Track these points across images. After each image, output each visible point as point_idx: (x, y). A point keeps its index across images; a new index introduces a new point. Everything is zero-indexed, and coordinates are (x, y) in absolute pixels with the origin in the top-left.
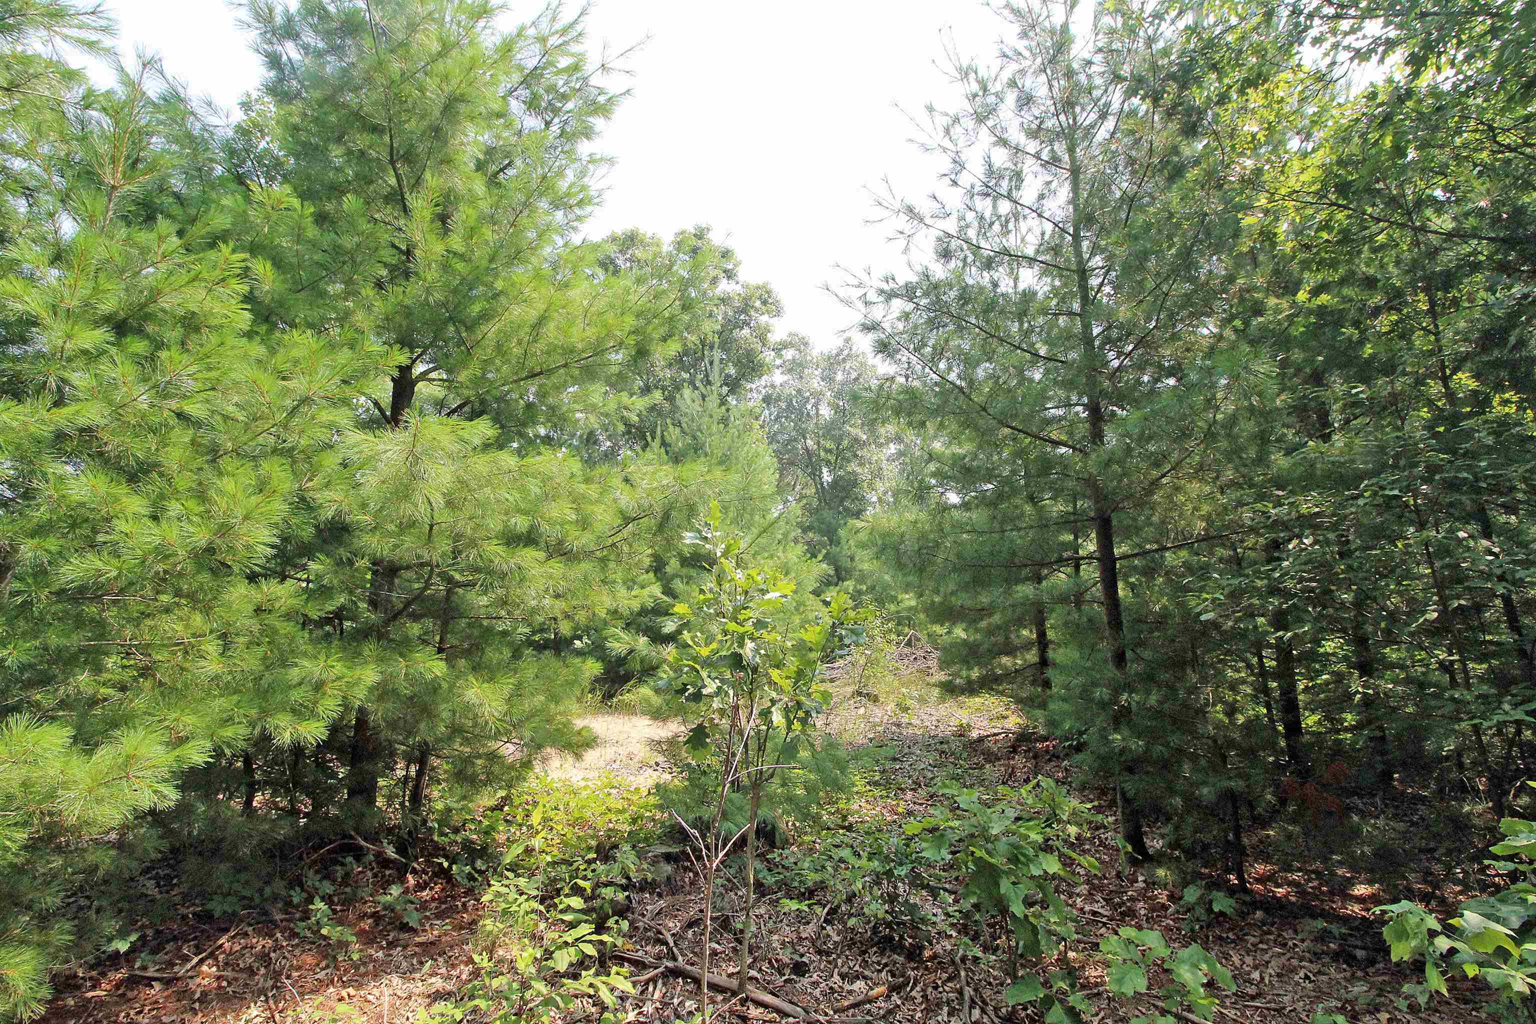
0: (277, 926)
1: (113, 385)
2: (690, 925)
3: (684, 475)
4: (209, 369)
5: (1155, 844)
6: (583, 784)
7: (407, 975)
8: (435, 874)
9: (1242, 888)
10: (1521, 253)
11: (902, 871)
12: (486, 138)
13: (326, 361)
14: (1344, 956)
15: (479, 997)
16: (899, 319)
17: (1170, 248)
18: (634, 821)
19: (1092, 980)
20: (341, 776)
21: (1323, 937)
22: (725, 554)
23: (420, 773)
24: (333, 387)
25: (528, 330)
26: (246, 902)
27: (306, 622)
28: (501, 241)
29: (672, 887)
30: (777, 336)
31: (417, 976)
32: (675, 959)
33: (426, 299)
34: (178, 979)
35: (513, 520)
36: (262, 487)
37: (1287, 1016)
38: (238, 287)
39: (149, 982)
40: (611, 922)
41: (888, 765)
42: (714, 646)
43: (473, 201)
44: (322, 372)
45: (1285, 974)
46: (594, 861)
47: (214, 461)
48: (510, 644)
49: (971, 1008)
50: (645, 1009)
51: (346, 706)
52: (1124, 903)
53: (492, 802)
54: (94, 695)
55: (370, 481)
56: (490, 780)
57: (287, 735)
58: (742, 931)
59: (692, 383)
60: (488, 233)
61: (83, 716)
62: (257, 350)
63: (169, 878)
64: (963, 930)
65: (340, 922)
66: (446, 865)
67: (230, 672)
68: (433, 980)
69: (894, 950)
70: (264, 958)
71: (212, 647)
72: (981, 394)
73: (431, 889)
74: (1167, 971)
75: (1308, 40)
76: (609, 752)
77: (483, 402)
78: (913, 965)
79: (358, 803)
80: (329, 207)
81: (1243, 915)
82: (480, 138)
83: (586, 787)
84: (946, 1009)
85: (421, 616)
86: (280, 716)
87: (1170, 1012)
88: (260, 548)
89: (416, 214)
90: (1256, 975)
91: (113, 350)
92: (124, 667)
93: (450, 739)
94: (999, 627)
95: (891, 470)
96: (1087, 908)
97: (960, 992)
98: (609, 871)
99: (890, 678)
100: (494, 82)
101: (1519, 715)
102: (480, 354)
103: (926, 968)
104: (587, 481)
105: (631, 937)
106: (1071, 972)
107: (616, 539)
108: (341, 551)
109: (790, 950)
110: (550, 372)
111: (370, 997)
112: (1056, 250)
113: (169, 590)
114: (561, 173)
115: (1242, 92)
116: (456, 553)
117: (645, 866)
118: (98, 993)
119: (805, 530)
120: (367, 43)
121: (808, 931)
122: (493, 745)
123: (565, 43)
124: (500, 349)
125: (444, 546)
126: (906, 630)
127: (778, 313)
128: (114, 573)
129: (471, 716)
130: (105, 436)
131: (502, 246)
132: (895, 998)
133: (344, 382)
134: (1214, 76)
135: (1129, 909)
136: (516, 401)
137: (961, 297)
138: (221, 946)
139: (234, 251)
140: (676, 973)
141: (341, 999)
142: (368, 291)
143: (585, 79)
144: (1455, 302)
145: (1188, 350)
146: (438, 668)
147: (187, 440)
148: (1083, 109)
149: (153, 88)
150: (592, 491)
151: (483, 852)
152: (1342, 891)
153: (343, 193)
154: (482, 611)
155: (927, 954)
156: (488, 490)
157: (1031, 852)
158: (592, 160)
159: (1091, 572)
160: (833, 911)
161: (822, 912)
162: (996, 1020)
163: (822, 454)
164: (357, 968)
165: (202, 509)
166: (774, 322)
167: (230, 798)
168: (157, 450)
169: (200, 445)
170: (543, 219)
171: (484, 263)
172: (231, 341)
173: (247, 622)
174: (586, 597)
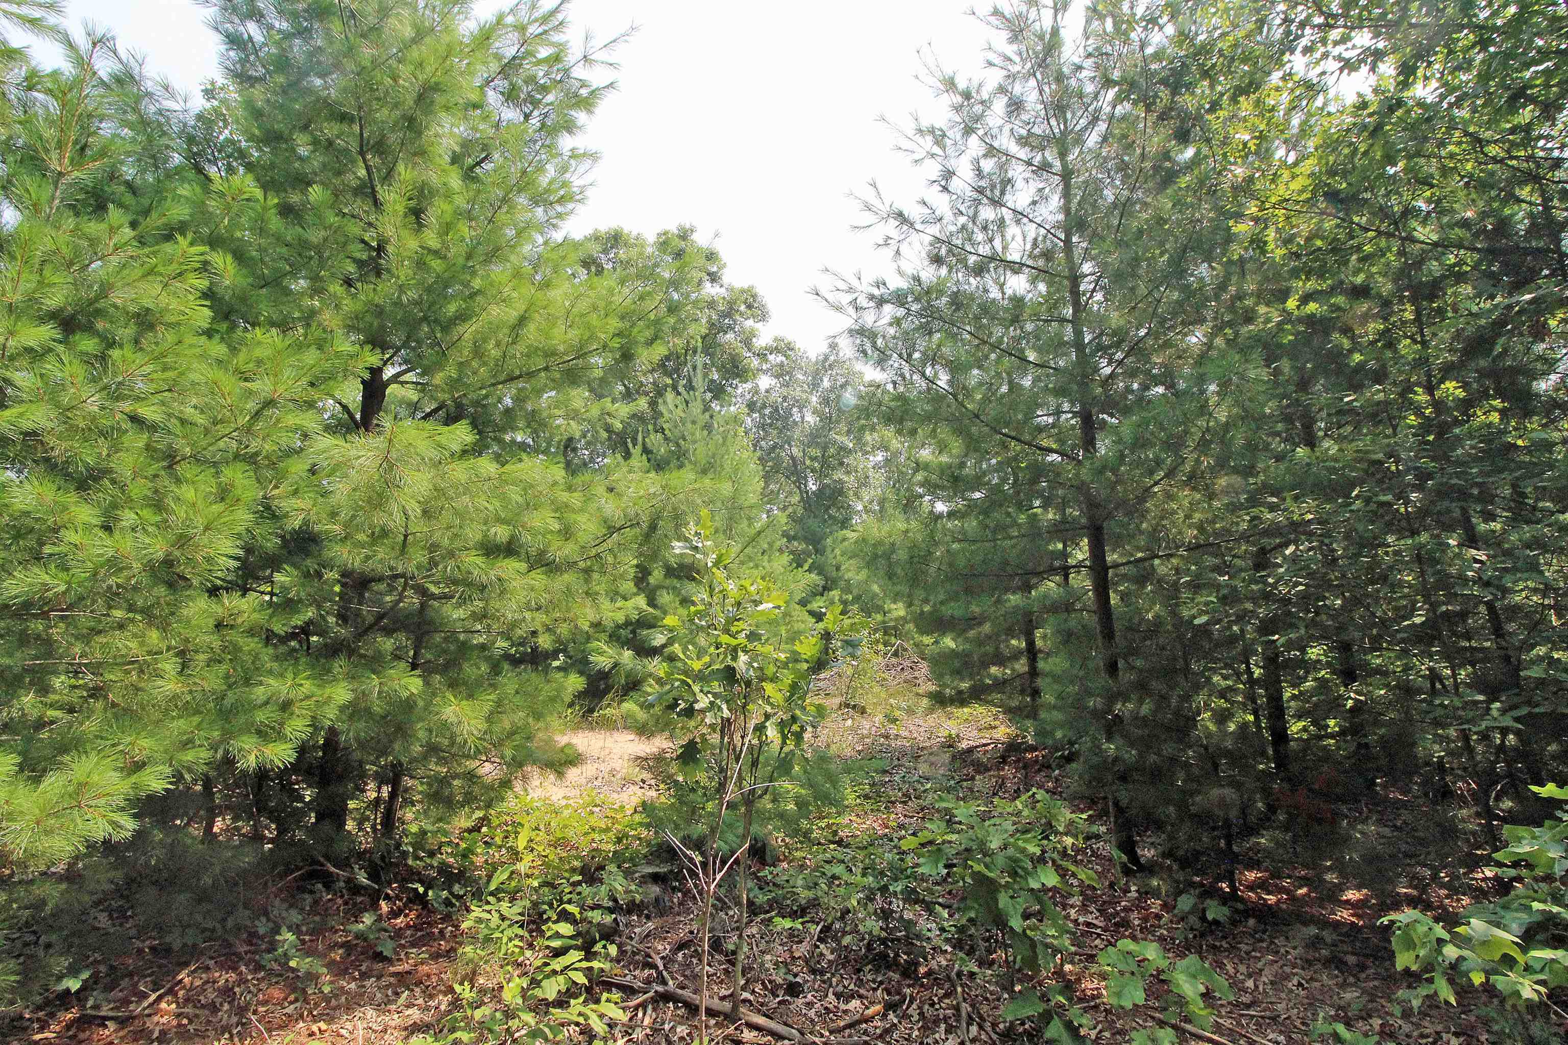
0: (241, 959)
1: (62, 386)
2: (681, 946)
3: (672, 483)
4: (165, 369)
5: (1147, 853)
6: (563, 802)
7: (382, 1007)
8: (410, 900)
9: (1233, 895)
10: (1505, 264)
11: (898, 887)
12: (461, 130)
13: (292, 360)
14: (1335, 962)
15: (460, 1029)
16: (891, 324)
17: (1162, 254)
18: (619, 840)
19: (1089, 993)
20: (308, 799)
21: (1315, 943)
22: (716, 564)
23: (393, 795)
24: (299, 389)
25: (506, 331)
26: (208, 934)
27: (269, 637)
28: (478, 237)
29: (659, 908)
30: (763, 340)
31: (393, 1007)
32: (664, 982)
33: (399, 297)
34: (134, 1018)
35: (493, 530)
36: (223, 494)
37: (1283, 1024)
38: (196, 282)
39: (102, 1022)
40: (598, 947)
41: (877, 778)
42: (707, 659)
43: (448, 196)
44: (288, 373)
45: (1277, 983)
46: (579, 883)
47: (170, 467)
48: (488, 659)
49: (969, 1024)
50: (634, 1036)
51: (315, 725)
52: (1117, 913)
53: (469, 824)
54: (41, 717)
55: (341, 491)
56: (469, 799)
57: (252, 758)
58: (734, 953)
59: (675, 388)
60: (464, 229)
61: (29, 740)
62: (218, 349)
63: (122, 911)
64: (958, 945)
65: (309, 953)
66: (421, 890)
67: (191, 692)
68: (410, 1011)
69: (889, 968)
70: (227, 992)
71: (169, 666)
72: (973, 401)
73: (406, 916)
74: (1163, 981)
75: (1299, 49)
76: (589, 769)
77: (459, 406)
78: (909, 982)
79: (327, 827)
80: (295, 198)
81: (1234, 923)
82: (456, 130)
83: (567, 806)
84: (943, 1026)
85: (394, 631)
86: (244, 738)
87: (1166, 1023)
88: (222, 561)
89: (388, 208)
90: (1250, 984)
91: (61, 348)
92: (75, 687)
93: (425, 757)
94: (989, 637)
95: (878, 478)
96: (1081, 920)
97: (957, 1008)
98: (595, 894)
99: (877, 689)
100: (469, 71)
101: (1507, 721)
102: (454, 357)
103: (922, 985)
104: (570, 488)
105: (618, 962)
106: (1069, 986)
107: (600, 549)
108: (309, 562)
109: (783, 970)
110: (530, 375)
111: (343, 1032)
112: (1047, 255)
113: (125, 605)
114: (540, 169)
115: (1234, 100)
116: (433, 563)
117: (633, 887)
118: (46, 1035)
119: (790, 539)
120: (336, 27)
121: (802, 950)
122: (471, 764)
123: (545, 32)
124: (478, 352)
125: (419, 557)
126: (893, 640)
127: (763, 317)
128: (63, 588)
129: (448, 735)
130: (51, 441)
131: (479, 243)
132: (891, 1016)
133: (312, 384)
134: (1206, 83)
135: (1123, 919)
136: (495, 405)
137: (952, 303)
138: (181, 981)
139: (192, 244)
140: (666, 997)
141: (312, 1034)
142: (336, 288)
143: (566, 71)
144: (1441, 312)
145: (1180, 357)
146: (413, 684)
147: (141, 444)
148: (1074, 114)
149: (104, 67)
150: (575, 500)
151: (461, 876)
152: (1332, 896)
153: (309, 184)
154: (459, 624)
155: (922, 970)
156: (466, 499)
157: (1029, 865)
158: (574, 154)
159: (1082, 582)
160: (826, 929)
161: (815, 929)
162: (994, 1037)
163: (808, 462)
164: (328, 1001)
165: (158, 518)
166: (759, 325)
167: (188, 824)
168: (108, 455)
169: (155, 450)
170: (522, 217)
171: (461, 261)
172: (190, 339)
173: (207, 638)
174: (568, 610)
